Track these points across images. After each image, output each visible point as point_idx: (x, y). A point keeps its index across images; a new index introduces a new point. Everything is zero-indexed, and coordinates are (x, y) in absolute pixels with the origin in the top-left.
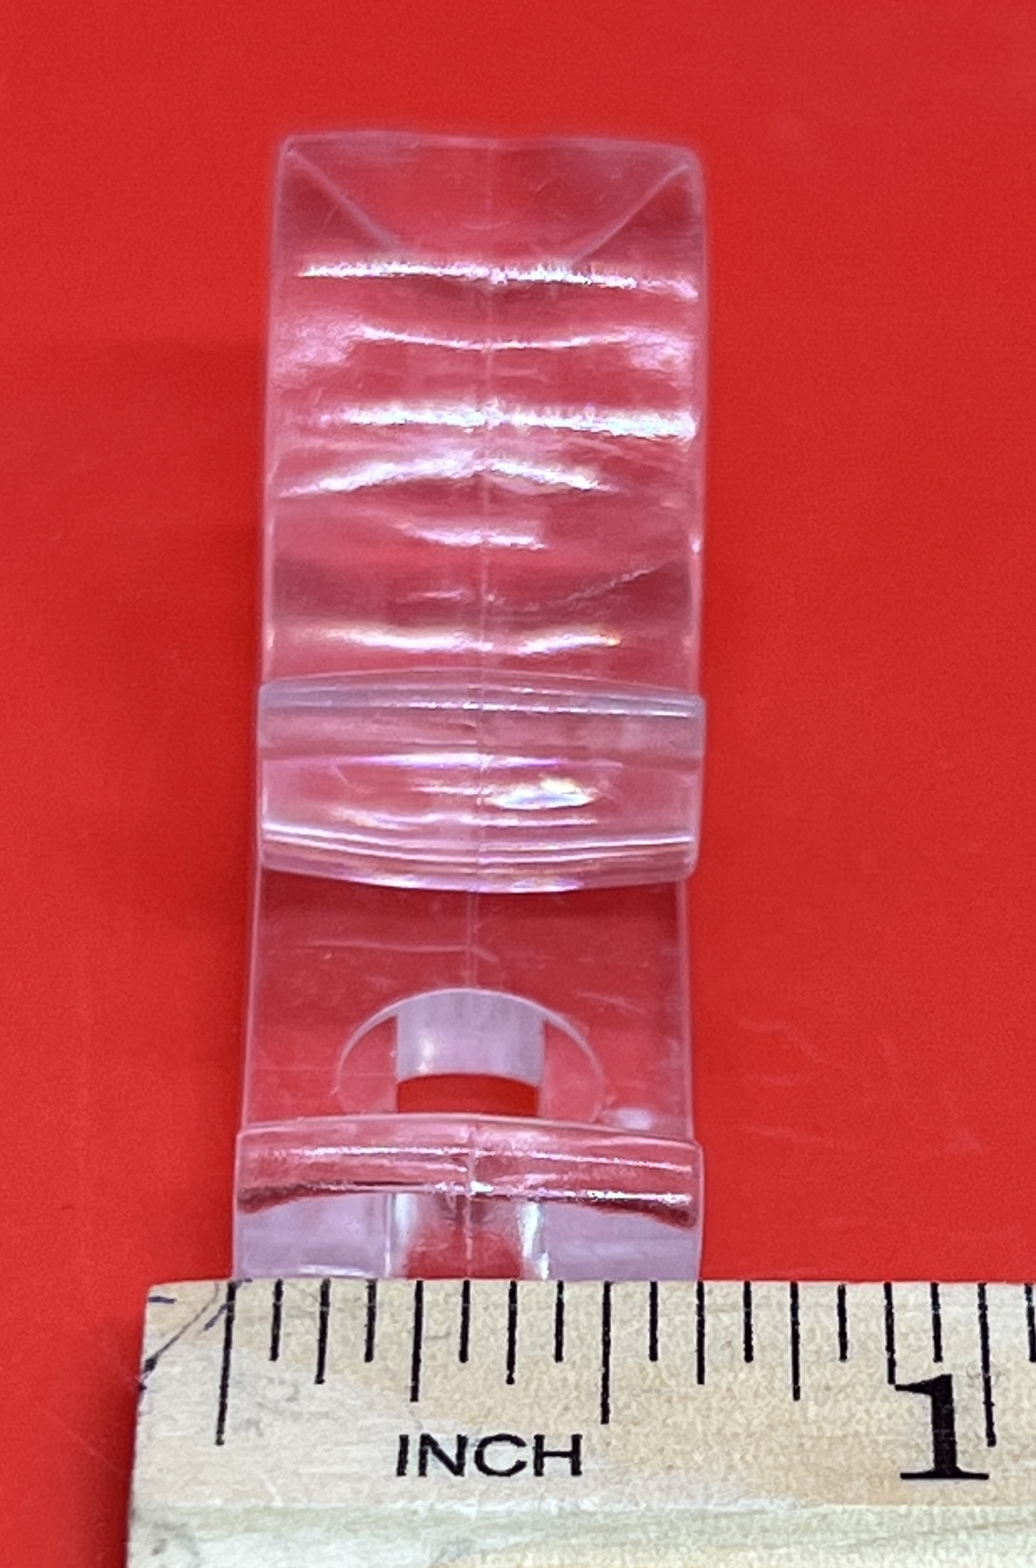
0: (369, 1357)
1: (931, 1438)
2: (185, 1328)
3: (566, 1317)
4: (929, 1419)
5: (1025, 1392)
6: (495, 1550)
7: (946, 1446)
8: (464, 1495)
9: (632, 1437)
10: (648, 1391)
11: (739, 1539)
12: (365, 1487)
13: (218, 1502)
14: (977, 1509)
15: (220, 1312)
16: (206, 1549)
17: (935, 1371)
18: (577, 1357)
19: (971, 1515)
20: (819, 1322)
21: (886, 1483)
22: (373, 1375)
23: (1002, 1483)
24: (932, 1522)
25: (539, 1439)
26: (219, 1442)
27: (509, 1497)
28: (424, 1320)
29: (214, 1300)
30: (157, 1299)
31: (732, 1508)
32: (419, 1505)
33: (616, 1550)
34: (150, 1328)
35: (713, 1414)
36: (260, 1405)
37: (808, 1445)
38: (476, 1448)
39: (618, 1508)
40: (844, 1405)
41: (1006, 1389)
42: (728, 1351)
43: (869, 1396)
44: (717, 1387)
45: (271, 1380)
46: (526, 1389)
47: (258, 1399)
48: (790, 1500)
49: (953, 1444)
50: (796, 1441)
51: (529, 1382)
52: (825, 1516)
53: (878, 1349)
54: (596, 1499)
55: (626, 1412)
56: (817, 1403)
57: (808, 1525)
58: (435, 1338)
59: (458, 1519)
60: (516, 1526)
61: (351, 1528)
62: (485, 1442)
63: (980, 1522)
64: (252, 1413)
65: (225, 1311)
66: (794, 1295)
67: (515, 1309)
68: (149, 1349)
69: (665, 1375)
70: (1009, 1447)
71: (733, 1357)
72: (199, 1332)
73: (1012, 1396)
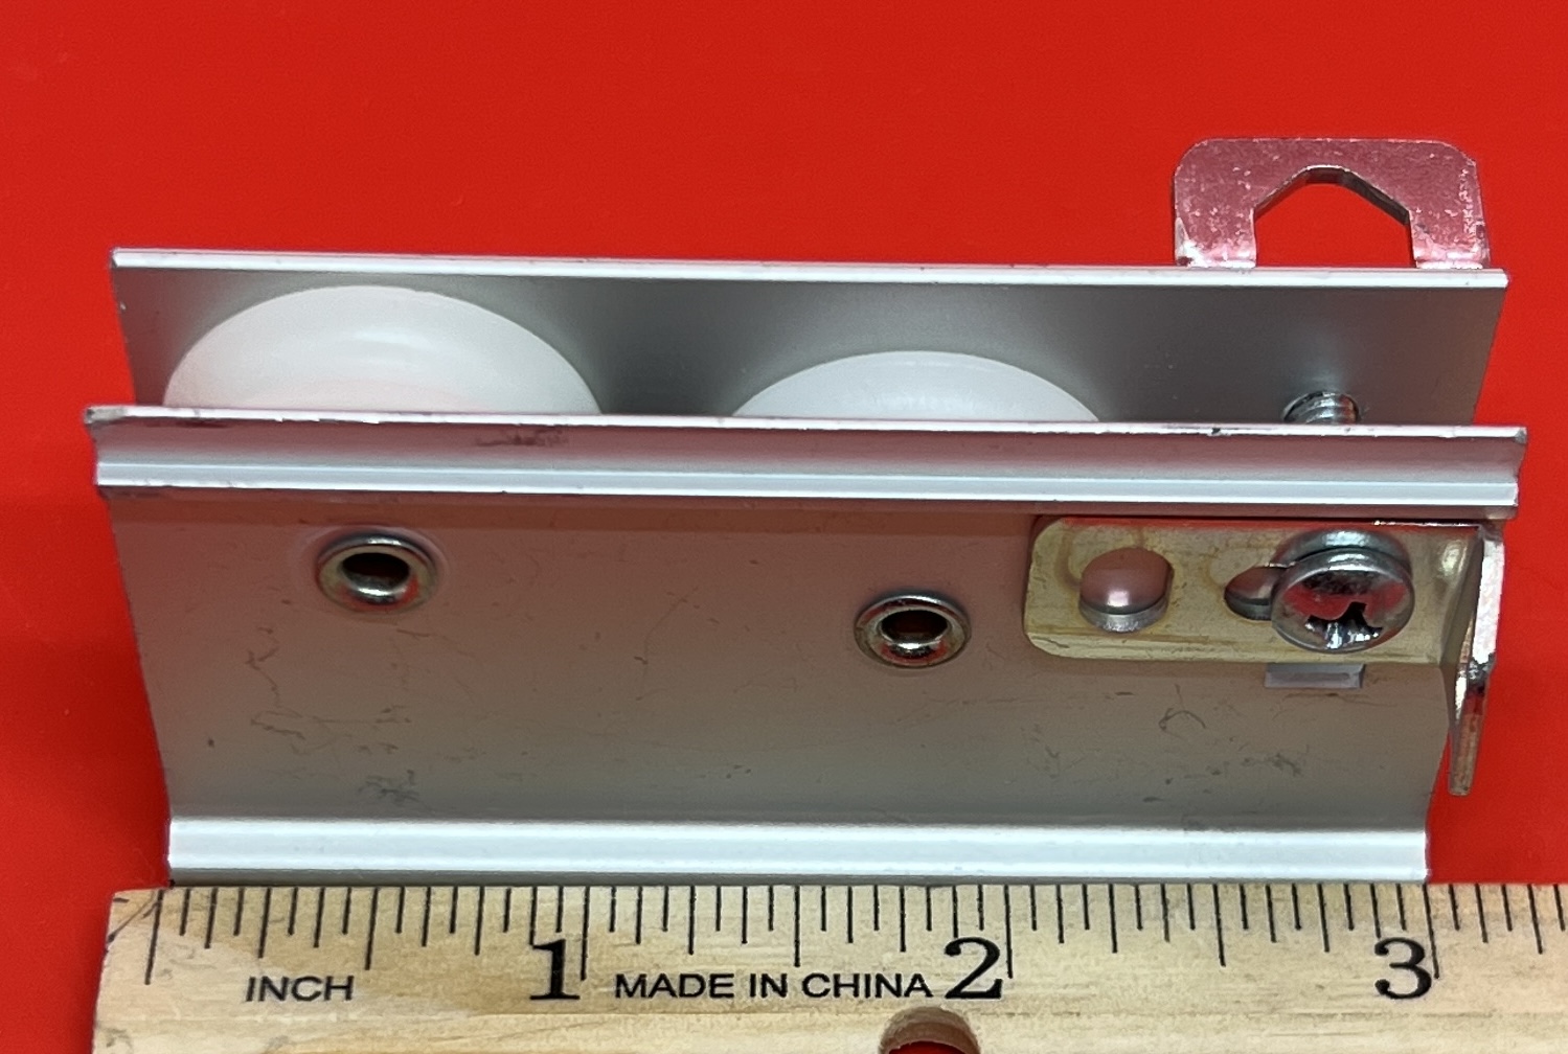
0: (237, 932)
1: (549, 976)
2: (132, 917)
4: (550, 965)
5: (604, 950)
6: (301, 1043)
11: (438, 1035)
13: (143, 1017)
15: (153, 906)
16: (136, 1043)
17: (555, 937)
18: (355, 932)
21: (523, 1003)
22: (238, 943)
30: (118, 901)
32: (259, 1018)
33: (369, 1041)
34: (112, 917)
36: (173, 961)
39: (369, 1017)
40: (504, 957)
41: (595, 948)
42: (441, 928)
45: (179, 946)
46: (325, 950)
47: (172, 957)
48: (467, 1013)
52: (486, 1022)
53: (526, 926)
57: (477, 1025)
58: (275, 922)
60: (313, 1030)
61: (221, 1031)
62: (299, 980)
64: (170, 966)
67: (322, 904)
68: (111, 929)
69: (404, 941)
72: (140, 920)
73: (597, 951)
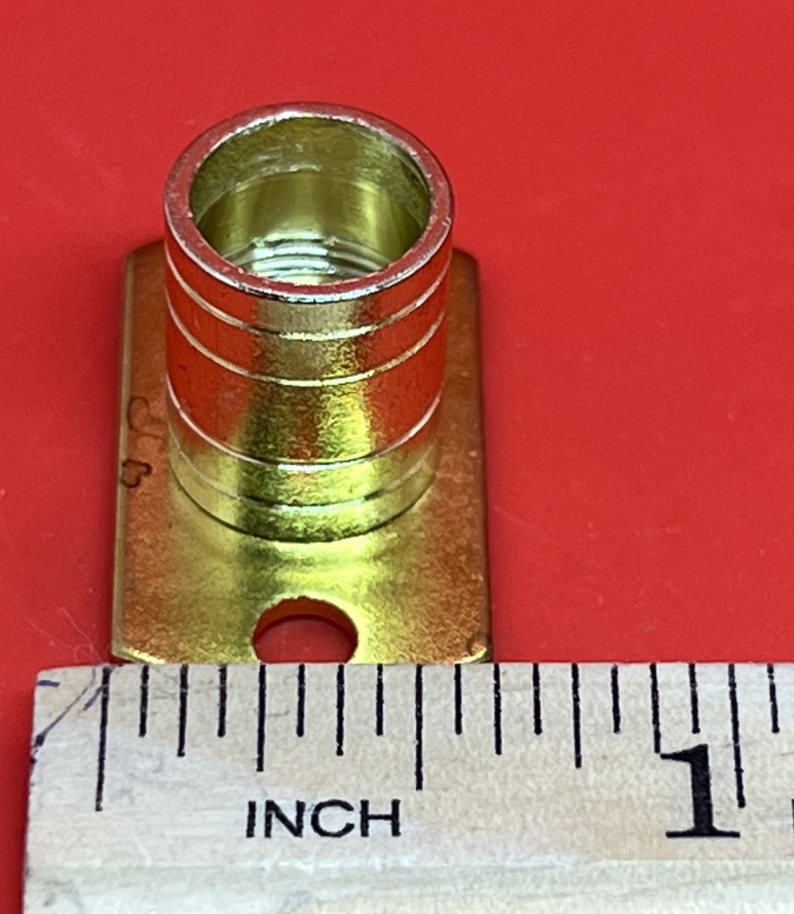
0: (221, 733)
1: (691, 801)
2: (68, 708)
3: (386, 696)
4: (690, 783)
5: (768, 760)
6: (329, 901)
7: (704, 809)
8: (302, 854)
9: (443, 802)
10: (455, 760)
11: (531, 890)
12: (221, 847)
13: (97, 863)
14: (731, 864)
16: (88, 901)
17: (692, 742)
18: (395, 732)
19: (725, 869)
20: (596, 698)
21: (655, 842)
22: (225, 748)
23: (751, 840)
24: (694, 874)
25: (365, 804)
26: (98, 809)
27: (342, 855)
28: (267, 699)
29: (92, 683)
30: (44, 683)
31: (526, 864)
32: (266, 864)
33: (429, 900)
34: (39, 709)
35: (509, 780)
36: (132, 775)
37: (589, 806)
38: (312, 812)
39: (430, 865)
40: (619, 771)
41: (754, 757)
42: (521, 725)
43: (639, 763)
44: (512, 756)
45: (140, 754)
46: (353, 760)
47: (130, 771)
48: (574, 857)
49: (709, 806)
50: (579, 805)
51: (355, 754)
52: (603, 871)
53: (646, 722)
54: (413, 857)
55: (437, 779)
56: (596, 770)
57: (590, 876)
58: (277, 715)
59: (296, 874)
60: (346, 880)
61: (210, 883)
62: (319, 807)
63: (733, 873)
64: (128, 784)
65: (101, 693)
66: (575, 675)
67: (343, 690)
68: (38, 726)
69: (468, 745)
70: (756, 809)
71: (524, 730)
72: (79, 712)
73: (759, 764)
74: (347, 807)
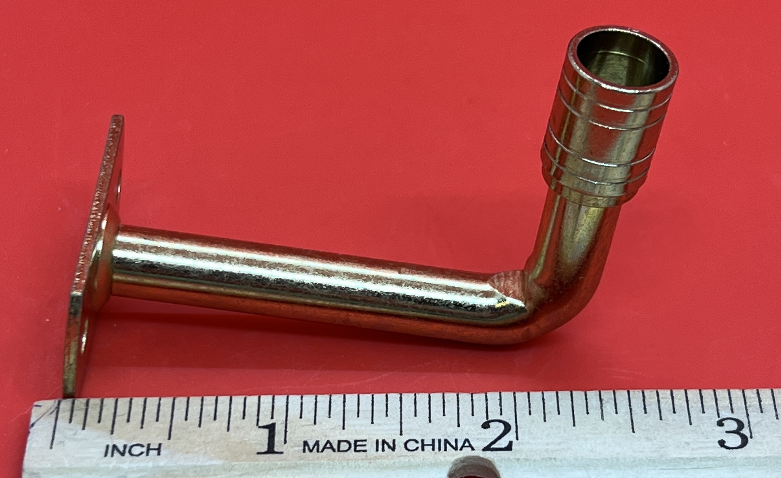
3: (161, 408)
7: (271, 444)
8: (124, 462)
9: (177, 443)
10: (184, 429)
12: (94, 460)
14: (279, 463)
19: (277, 465)
20: (238, 408)
23: (287, 455)
24: (266, 467)
25: (149, 445)
26: (51, 448)
27: (138, 462)
28: (117, 410)
29: (54, 406)
35: (202, 436)
37: (230, 445)
38: (129, 448)
43: (250, 429)
44: (204, 428)
49: (274, 443)
50: (226, 444)
51: (147, 428)
54: (164, 462)
55: (176, 436)
56: (235, 432)
59: (122, 469)
63: (280, 466)
65: (57, 409)
70: (291, 444)
71: (210, 419)
74: (142, 446)
